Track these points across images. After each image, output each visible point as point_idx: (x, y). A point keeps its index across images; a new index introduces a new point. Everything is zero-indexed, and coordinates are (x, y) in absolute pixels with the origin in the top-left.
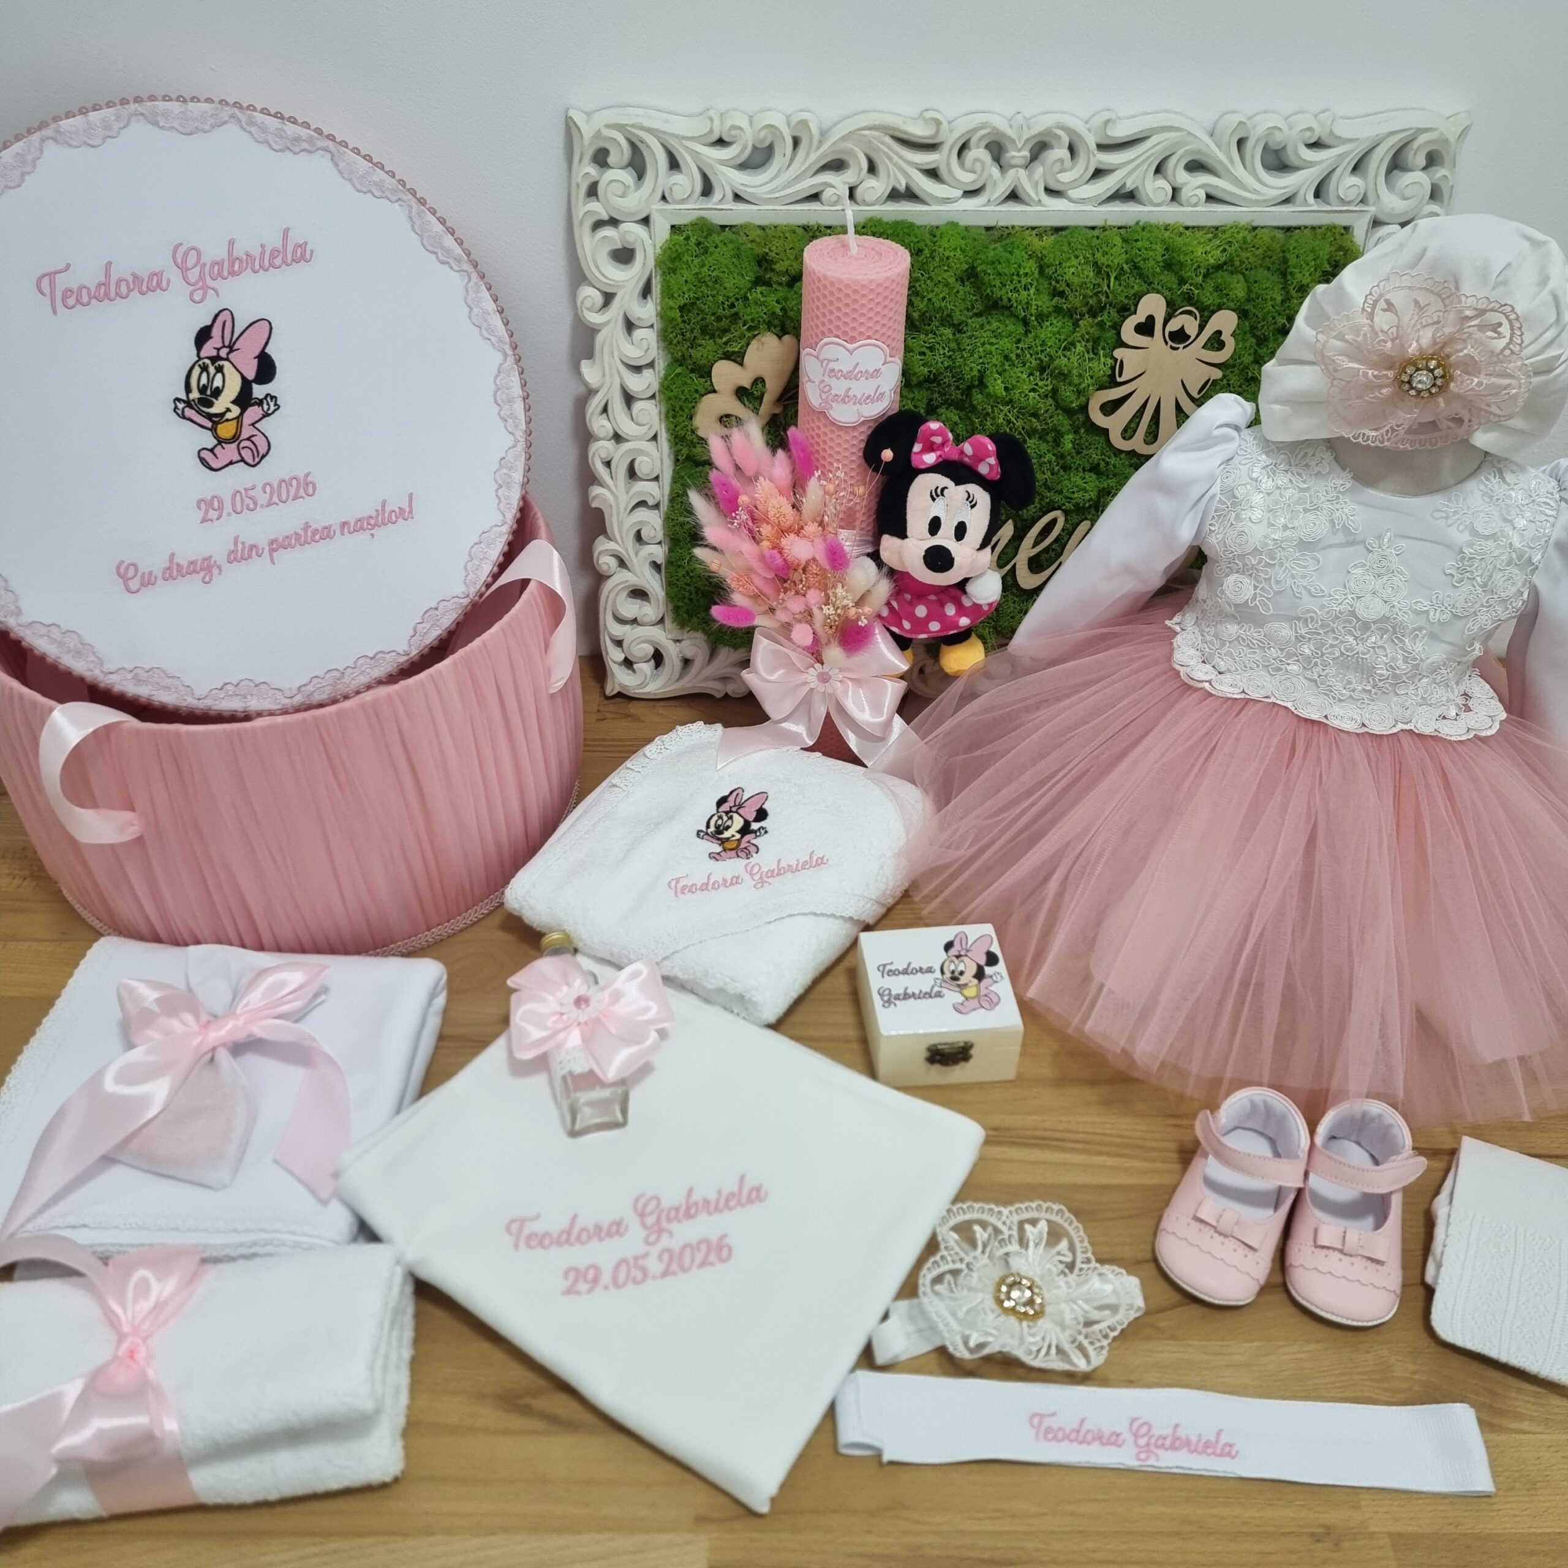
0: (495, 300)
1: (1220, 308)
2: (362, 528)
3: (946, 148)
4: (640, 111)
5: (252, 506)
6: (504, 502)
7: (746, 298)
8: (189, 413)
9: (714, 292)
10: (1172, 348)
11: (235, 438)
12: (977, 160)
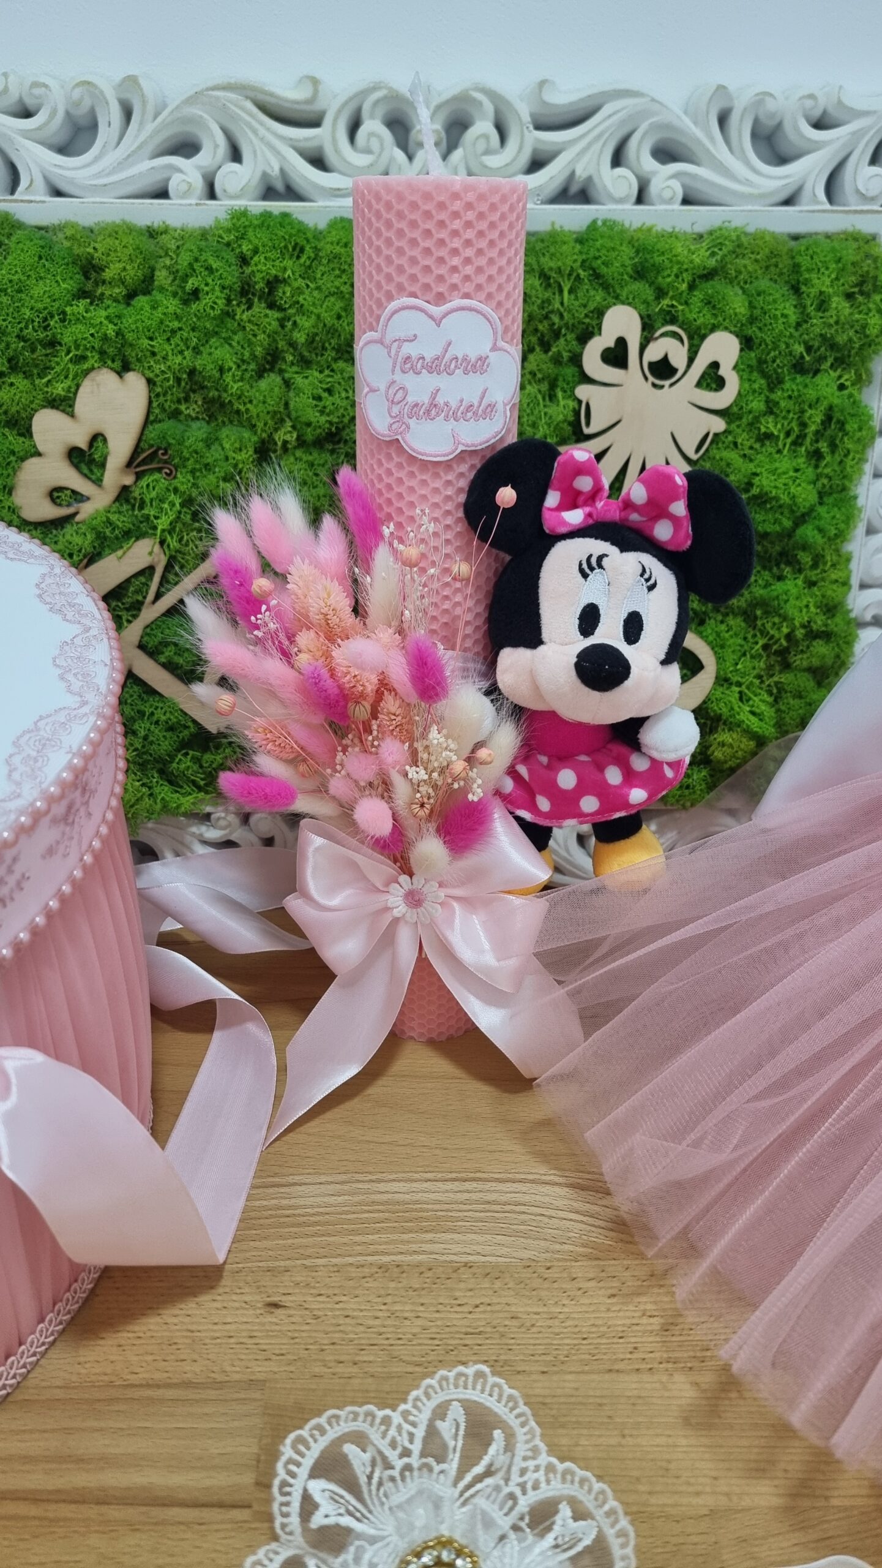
1: (713, 329)
3: (327, 121)
7: (64, 314)
10: (654, 385)
12: (371, 134)
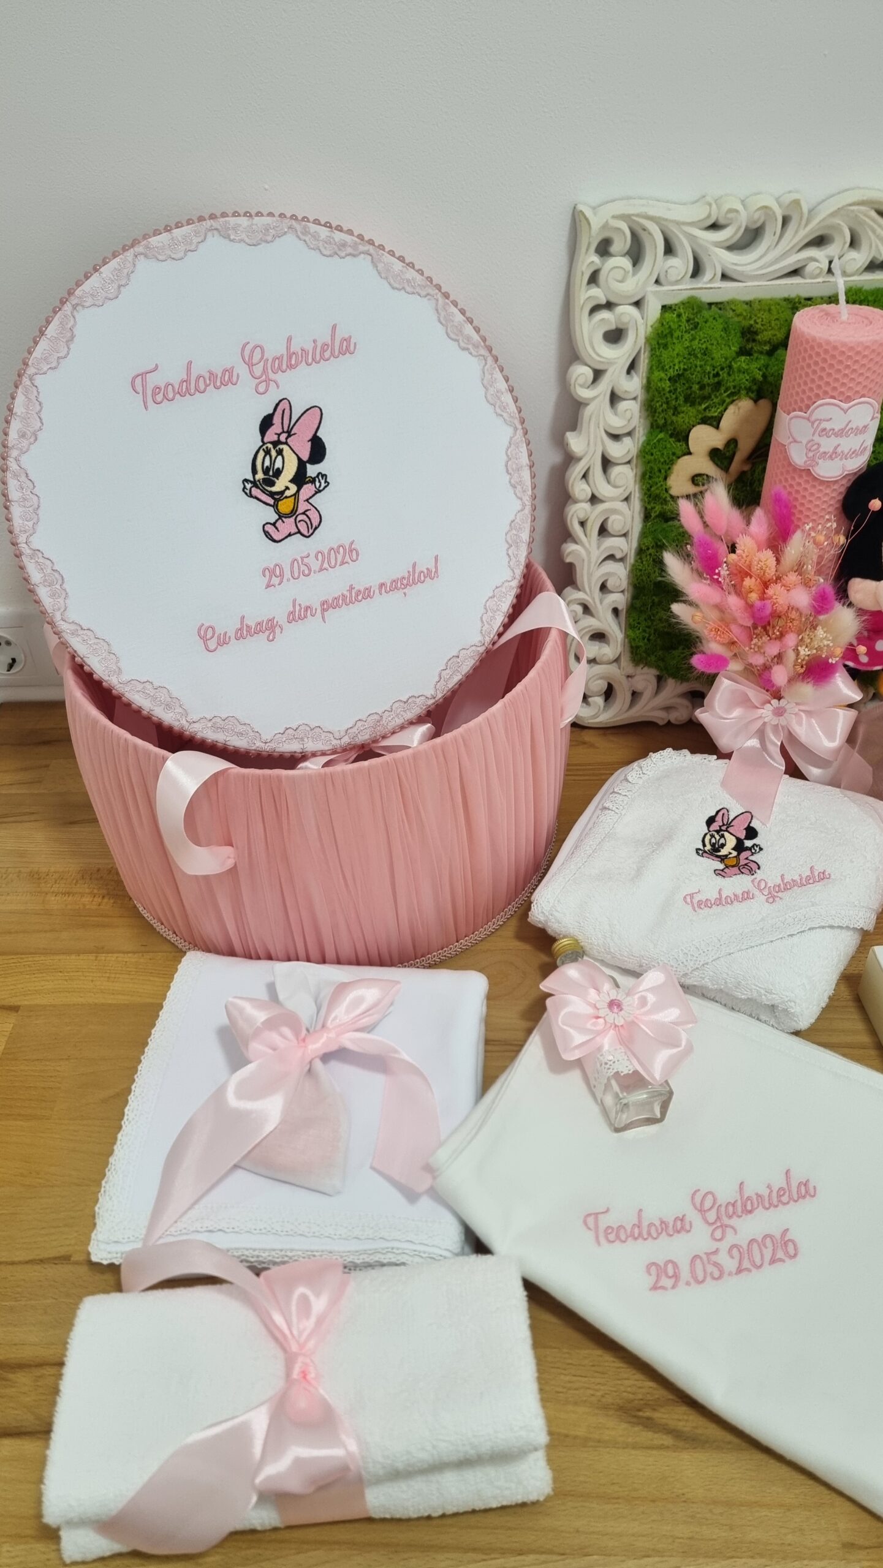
0: (507, 380)
2: (396, 588)
4: (644, 202)
5: (307, 572)
6: (514, 560)
7: (730, 367)
8: (255, 492)
9: (703, 363)
11: (293, 512)
